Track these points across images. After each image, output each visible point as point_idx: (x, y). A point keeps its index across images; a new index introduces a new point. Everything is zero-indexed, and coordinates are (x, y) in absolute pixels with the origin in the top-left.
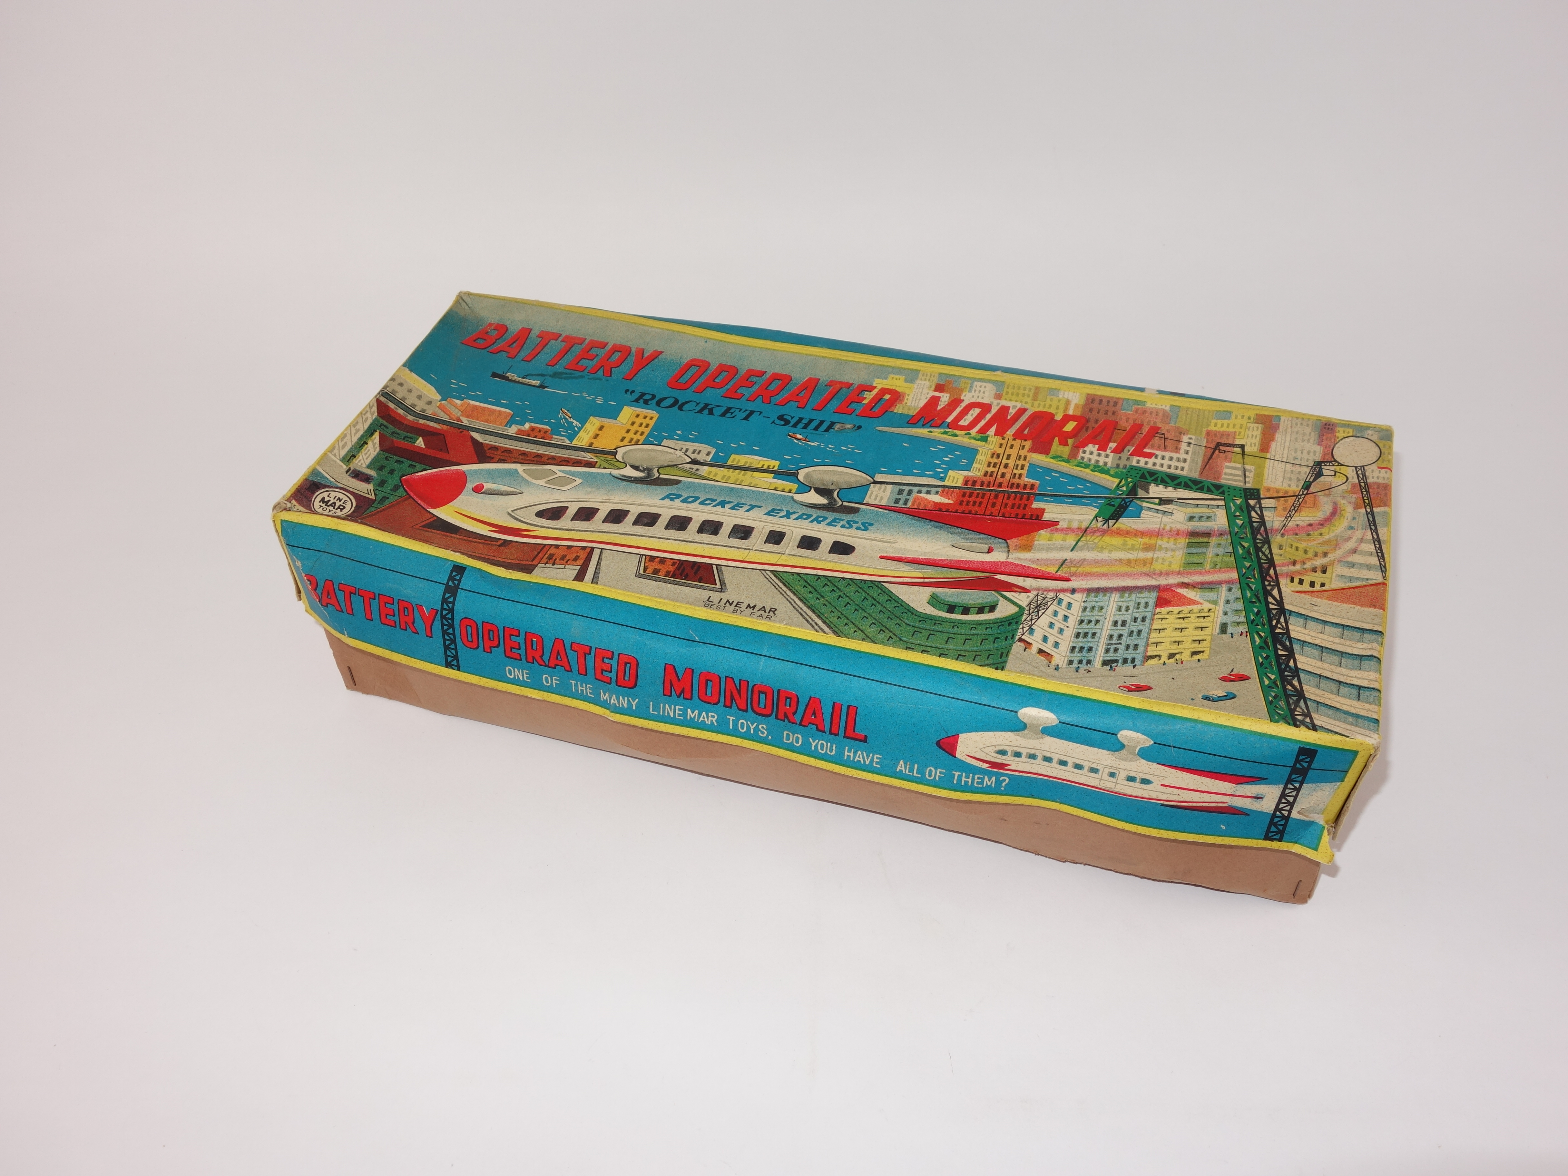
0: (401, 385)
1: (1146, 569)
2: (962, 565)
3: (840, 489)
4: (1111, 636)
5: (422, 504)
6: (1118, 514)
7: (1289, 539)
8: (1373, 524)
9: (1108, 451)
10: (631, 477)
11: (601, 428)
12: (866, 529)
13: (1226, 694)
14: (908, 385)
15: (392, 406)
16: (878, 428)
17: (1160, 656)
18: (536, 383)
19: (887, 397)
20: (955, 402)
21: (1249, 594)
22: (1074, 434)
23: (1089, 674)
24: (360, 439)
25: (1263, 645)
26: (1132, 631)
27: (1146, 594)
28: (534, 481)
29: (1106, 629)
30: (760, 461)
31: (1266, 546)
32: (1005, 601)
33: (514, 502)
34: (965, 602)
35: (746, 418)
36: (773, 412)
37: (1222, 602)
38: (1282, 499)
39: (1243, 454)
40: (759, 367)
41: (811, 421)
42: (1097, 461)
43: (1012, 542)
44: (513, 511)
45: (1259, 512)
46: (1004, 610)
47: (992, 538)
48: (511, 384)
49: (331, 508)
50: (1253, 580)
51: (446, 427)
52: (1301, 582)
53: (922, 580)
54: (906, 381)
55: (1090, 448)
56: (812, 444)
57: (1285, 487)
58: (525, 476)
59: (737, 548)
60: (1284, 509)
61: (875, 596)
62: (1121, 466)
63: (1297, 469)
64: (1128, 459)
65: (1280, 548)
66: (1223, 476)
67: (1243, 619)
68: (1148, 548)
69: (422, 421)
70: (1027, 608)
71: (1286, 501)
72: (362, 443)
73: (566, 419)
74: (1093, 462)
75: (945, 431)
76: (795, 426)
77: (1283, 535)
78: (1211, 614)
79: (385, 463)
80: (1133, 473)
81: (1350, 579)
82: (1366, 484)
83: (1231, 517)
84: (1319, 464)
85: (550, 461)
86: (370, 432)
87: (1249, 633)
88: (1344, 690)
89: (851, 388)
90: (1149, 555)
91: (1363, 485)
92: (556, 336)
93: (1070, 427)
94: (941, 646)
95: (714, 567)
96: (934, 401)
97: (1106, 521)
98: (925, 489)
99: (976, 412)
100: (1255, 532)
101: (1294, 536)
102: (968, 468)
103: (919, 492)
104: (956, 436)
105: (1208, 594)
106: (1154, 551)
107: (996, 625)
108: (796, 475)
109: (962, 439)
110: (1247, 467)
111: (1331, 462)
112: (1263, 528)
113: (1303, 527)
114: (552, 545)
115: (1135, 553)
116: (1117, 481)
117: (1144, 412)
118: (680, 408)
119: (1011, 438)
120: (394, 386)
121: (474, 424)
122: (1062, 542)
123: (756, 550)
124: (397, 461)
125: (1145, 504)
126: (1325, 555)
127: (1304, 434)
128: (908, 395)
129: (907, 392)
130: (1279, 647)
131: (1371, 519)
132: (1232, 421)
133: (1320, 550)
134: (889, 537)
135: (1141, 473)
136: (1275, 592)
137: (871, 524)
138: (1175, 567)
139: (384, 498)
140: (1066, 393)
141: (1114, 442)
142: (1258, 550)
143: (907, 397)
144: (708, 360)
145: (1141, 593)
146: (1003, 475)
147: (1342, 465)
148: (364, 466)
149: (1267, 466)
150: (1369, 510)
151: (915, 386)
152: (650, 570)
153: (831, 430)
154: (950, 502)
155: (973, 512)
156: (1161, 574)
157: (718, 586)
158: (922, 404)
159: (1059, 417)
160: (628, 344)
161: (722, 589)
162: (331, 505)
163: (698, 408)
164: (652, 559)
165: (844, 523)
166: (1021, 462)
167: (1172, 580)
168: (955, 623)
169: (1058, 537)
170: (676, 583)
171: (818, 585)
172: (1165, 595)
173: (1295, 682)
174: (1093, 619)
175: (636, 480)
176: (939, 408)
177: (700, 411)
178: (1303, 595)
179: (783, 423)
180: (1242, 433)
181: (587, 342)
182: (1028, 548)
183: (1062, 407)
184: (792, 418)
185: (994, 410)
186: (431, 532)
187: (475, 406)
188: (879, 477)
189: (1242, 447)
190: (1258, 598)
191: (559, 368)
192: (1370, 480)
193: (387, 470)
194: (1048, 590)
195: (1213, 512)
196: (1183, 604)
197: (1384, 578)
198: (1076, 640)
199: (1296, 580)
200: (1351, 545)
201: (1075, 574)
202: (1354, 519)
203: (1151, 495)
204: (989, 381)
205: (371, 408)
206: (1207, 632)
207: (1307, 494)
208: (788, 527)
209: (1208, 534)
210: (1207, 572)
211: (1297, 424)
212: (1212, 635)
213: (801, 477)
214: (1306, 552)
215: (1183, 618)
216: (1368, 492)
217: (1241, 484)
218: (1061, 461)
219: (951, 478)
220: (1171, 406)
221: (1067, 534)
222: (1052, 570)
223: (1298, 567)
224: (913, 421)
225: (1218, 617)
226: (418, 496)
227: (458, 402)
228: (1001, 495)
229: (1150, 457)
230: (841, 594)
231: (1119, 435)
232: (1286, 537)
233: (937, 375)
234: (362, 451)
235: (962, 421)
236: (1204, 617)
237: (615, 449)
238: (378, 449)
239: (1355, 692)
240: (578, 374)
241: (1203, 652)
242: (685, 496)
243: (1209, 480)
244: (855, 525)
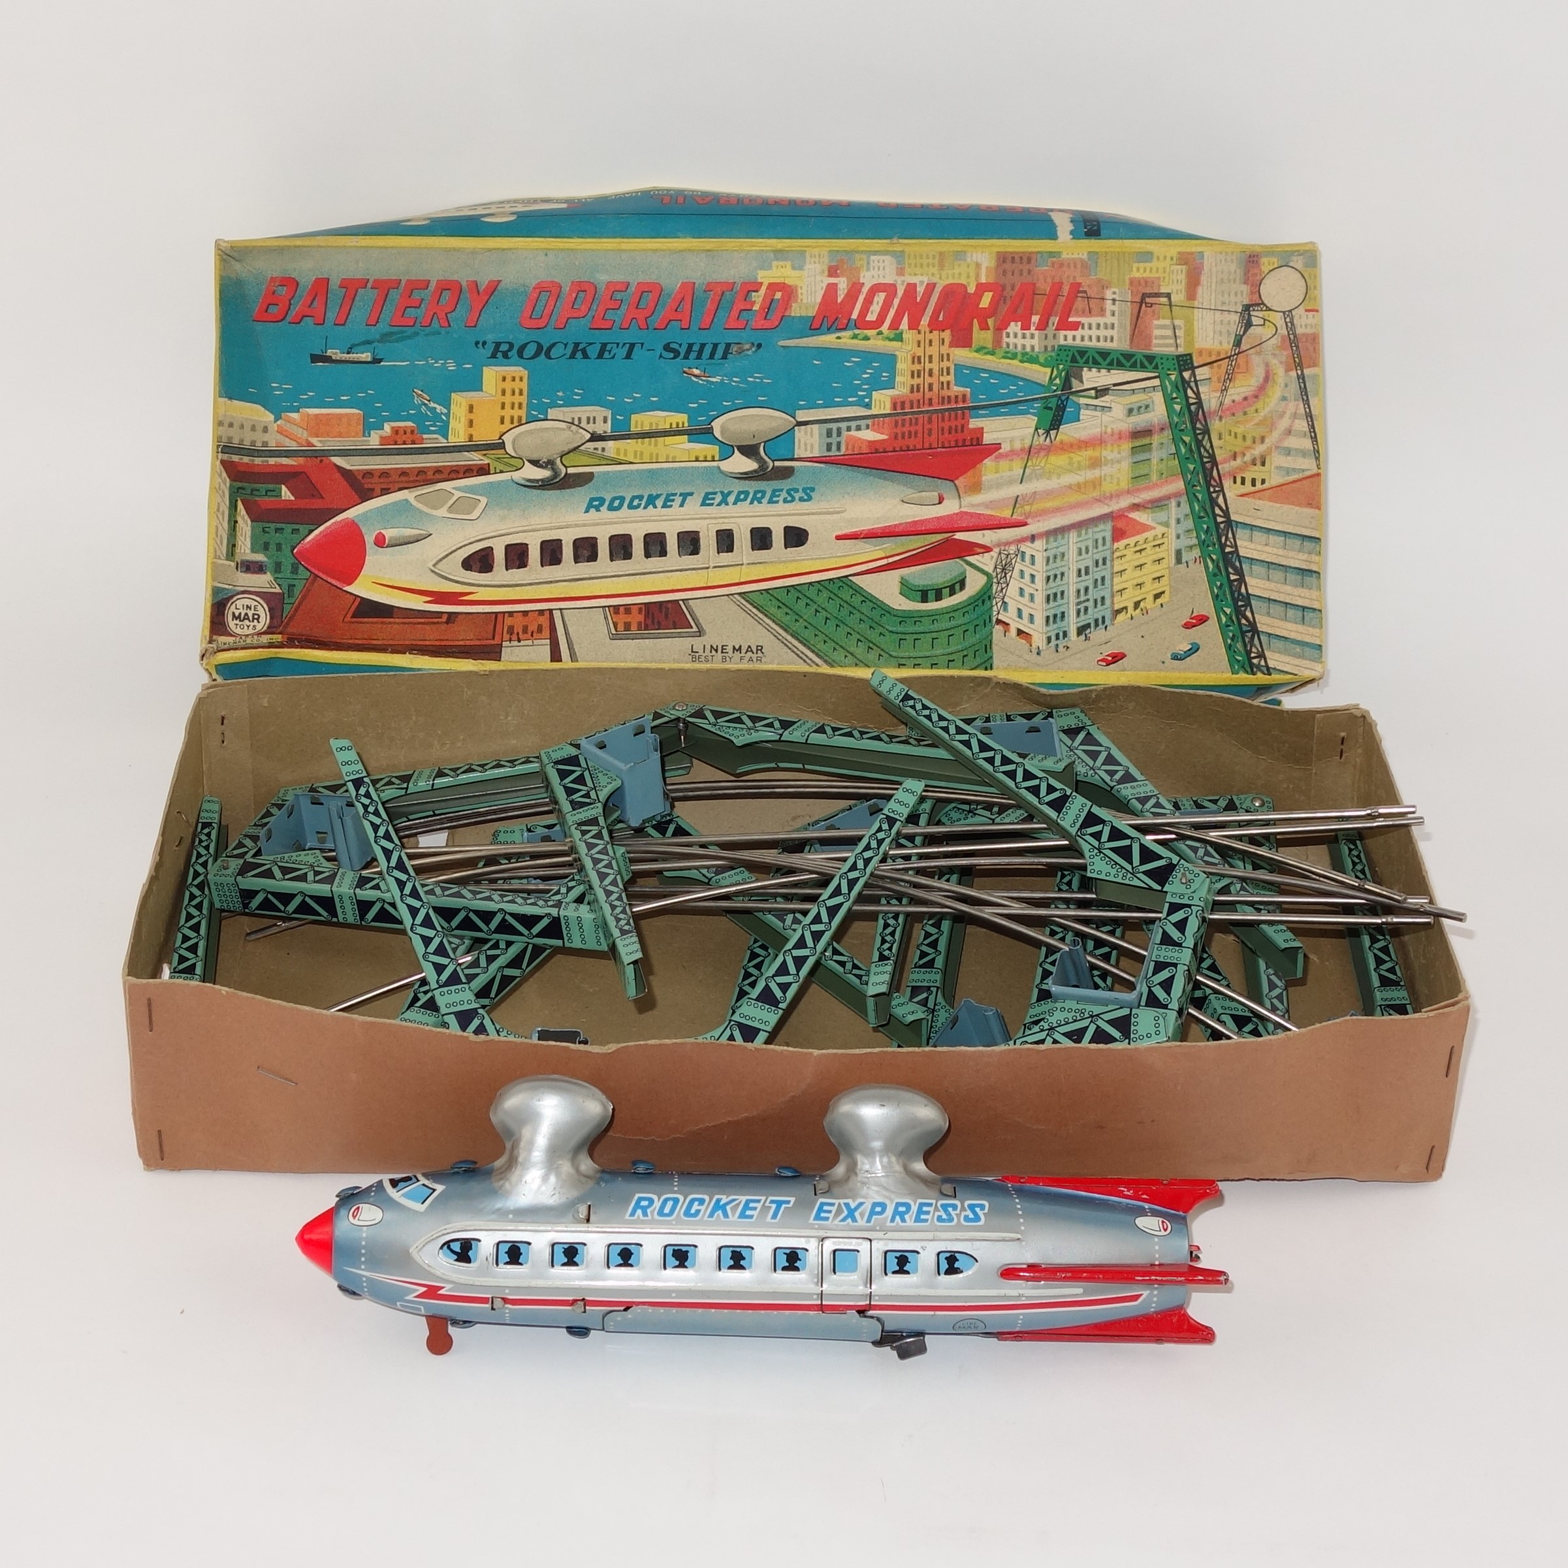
0: (231, 425)
1: (1096, 494)
2: (919, 528)
3: (765, 442)
4: (1079, 591)
5: (334, 582)
6: (1056, 421)
7: (1228, 421)
8: (1304, 393)
9: (1033, 328)
10: (537, 481)
11: (471, 409)
12: (810, 499)
13: (1190, 647)
14: (796, 273)
15: (235, 458)
16: (782, 343)
17: (1126, 608)
18: (367, 356)
19: (778, 295)
20: (855, 289)
21: (1197, 508)
22: (993, 310)
23: (1070, 652)
24: (229, 521)
25: (1216, 571)
26: (1096, 580)
27: (1101, 527)
28: (434, 512)
29: (1072, 584)
30: (665, 417)
31: (1207, 437)
32: (972, 570)
33: (429, 551)
34: (934, 581)
35: (628, 356)
36: (656, 341)
37: (1173, 522)
38: (1215, 364)
39: (1170, 305)
40: (620, 277)
41: (703, 346)
42: (1024, 346)
43: (960, 482)
44: (434, 565)
45: (1195, 389)
46: (975, 583)
47: (940, 481)
48: (340, 366)
49: (247, 622)
50: (1198, 488)
51: (301, 460)
52: (1243, 483)
53: (886, 561)
54: (794, 268)
55: (1014, 328)
56: (714, 380)
57: (1216, 346)
58: (420, 506)
59: (694, 569)
60: (1219, 380)
61: (848, 598)
62: (1049, 349)
63: (1227, 317)
64: (1054, 336)
65: (1220, 438)
66: (1155, 341)
67: (1195, 541)
68: (1095, 463)
69: (272, 461)
70: (994, 574)
71: (1219, 367)
72: (233, 524)
73: (425, 404)
74: (1019, 348)
75: (854, 334)
76: (686, 357)
77: (1221, 418)
78: (1165, 540)
79: (266, 538)
80: (1063, 354)
81: (1288, 471)
82: (1295, 336)
83: (1169, 401)
84: (1247, 308)
85: (438, 476)
86: (233, 507)
87: (1204, 557)
88: (1291, 612)
89: (735, 290)
90: (1096, 473)
91: (1292, 337)
92: (364, 283)
93: (986, 301)
94: (928, 654)
95: (681, 603)
96: (831, 289)
97: (1048, 432)
98: (853, 424)
99: (880, 298)
100: (1194, 419)
101: (1232, 418)
102: (891, 385)
103: (849, 429)
104: (867, 338)
105: (1159, 514)
106: (1101, 466)
107: (971, 607)
108: (710, 431)
109: (876, 343)
110: (1177, 322)
111: (1258, 305)
112: (1200, 411)
113: (1240, 403)
114: (504, 613)
115: (1082, 473)
116: (1048, 370)
117: (1061, 265)
118: (548, 356)
119: (928, 330)
120: (224, 431)
121: (329, 443)
122: (1009, 473)
123: (715, 567)
124: (277, 530)
125: (1082, 401)
126: (1263, 439)
127: (1229, 272)
128: (801, 288)
129: (798, 283)
130: (1231, 570)
131: (1302, 385)
132: (1154, 264)
133: (1257, 434)
134: (835, 505)
135: (1070, 354)
136: (1221, 500)
137: (813, 489)
138: (1124, 485)
139: (291, 587)
140: (974, 255)
141: (1036, 314)
142: (1199, 444)
143: (800, 291)
144: (557, 280)
145: (1096, 526)
146: (931, 386)
147: (1270, 310)
148: (248, 551)
149: (1196, 318)
150: (1299, 372)
151: (805, 273)
152: (621, 627)
153: (729, 356)
154: (885, 437)
155: (911, 448)
156: (1111, 497)
157: (695, 629)
158: (819, 299)
159: (971, 289)
160: (455, 277)
161: (700, 633)
162: (244, 619)
163: (569, 351)
164: (616, 609)
165: (784, 494)
166: (945, 364)
167: (1124, 503)
168: (933, 616)
169: (1004, 464)
170: (652, 636)
171: (790, 599)
172: (1121, 524)
173: (1248, 614)
174: (1058, 573)
175: (544, 485)
176: (839, 300)
177: (573, 356)
178: (1246, 499)
179: (672, 355)
180: (1167, 279)
181: (403, 283)
182: (976, 487)
183: (972, 274)
184: (680, 345)
185: (900, 293)
186: (367, 623)
187: (317, 416)
188: (802, 416)
189: (1168, 296)
190: (1205, 511)
191: (383, 327)
192: (1299, 331)
193: (272, 547)
194: (1008, 543)
195: (1151, 397)
196: (1138, 533)
197: (1318, 467)
198: (1048, 607)
199: (1239, 480)
200: (1284, 423)
201: (1029, 515)
202: (1286, 386)
203: (1086, 386)
204: (886, 253)
205: (220, 475)
206: (1164, 563)
207: (1239, 353)
208: (732, 520)
209: (1147, 432)
210: (1155, 486)
211: (1221, 261)
212: (1169, 568)
213: (717, 433)
214: (1244, 438)
215: (1140, 551)
216: (1297, 347)
217: (1171, 350)
218: (986, 354)
219: (878, 403)
220: (1089, 252)
221: (1012, 460)
222: (1006, 513)
223: (1239, 461)
224: (815, 326)
225: (1172, 544)
226: (323, 573)
227: (295, 415)
228: (934, 416)
229: (1076, 329)
230: (815, 606)
231: (1040, 303)
232: (1224, 420)
233: (826, 253)
234: (238, 534)
235: (869, 314)
236: (1159, 545)
237: (500, 438)
238: (249, 522)
239: (1300, 614)
240: (410, 331)
241: (1163, 592)
242: (608, 498)
243: (1141, 351)
244: (797, 496)
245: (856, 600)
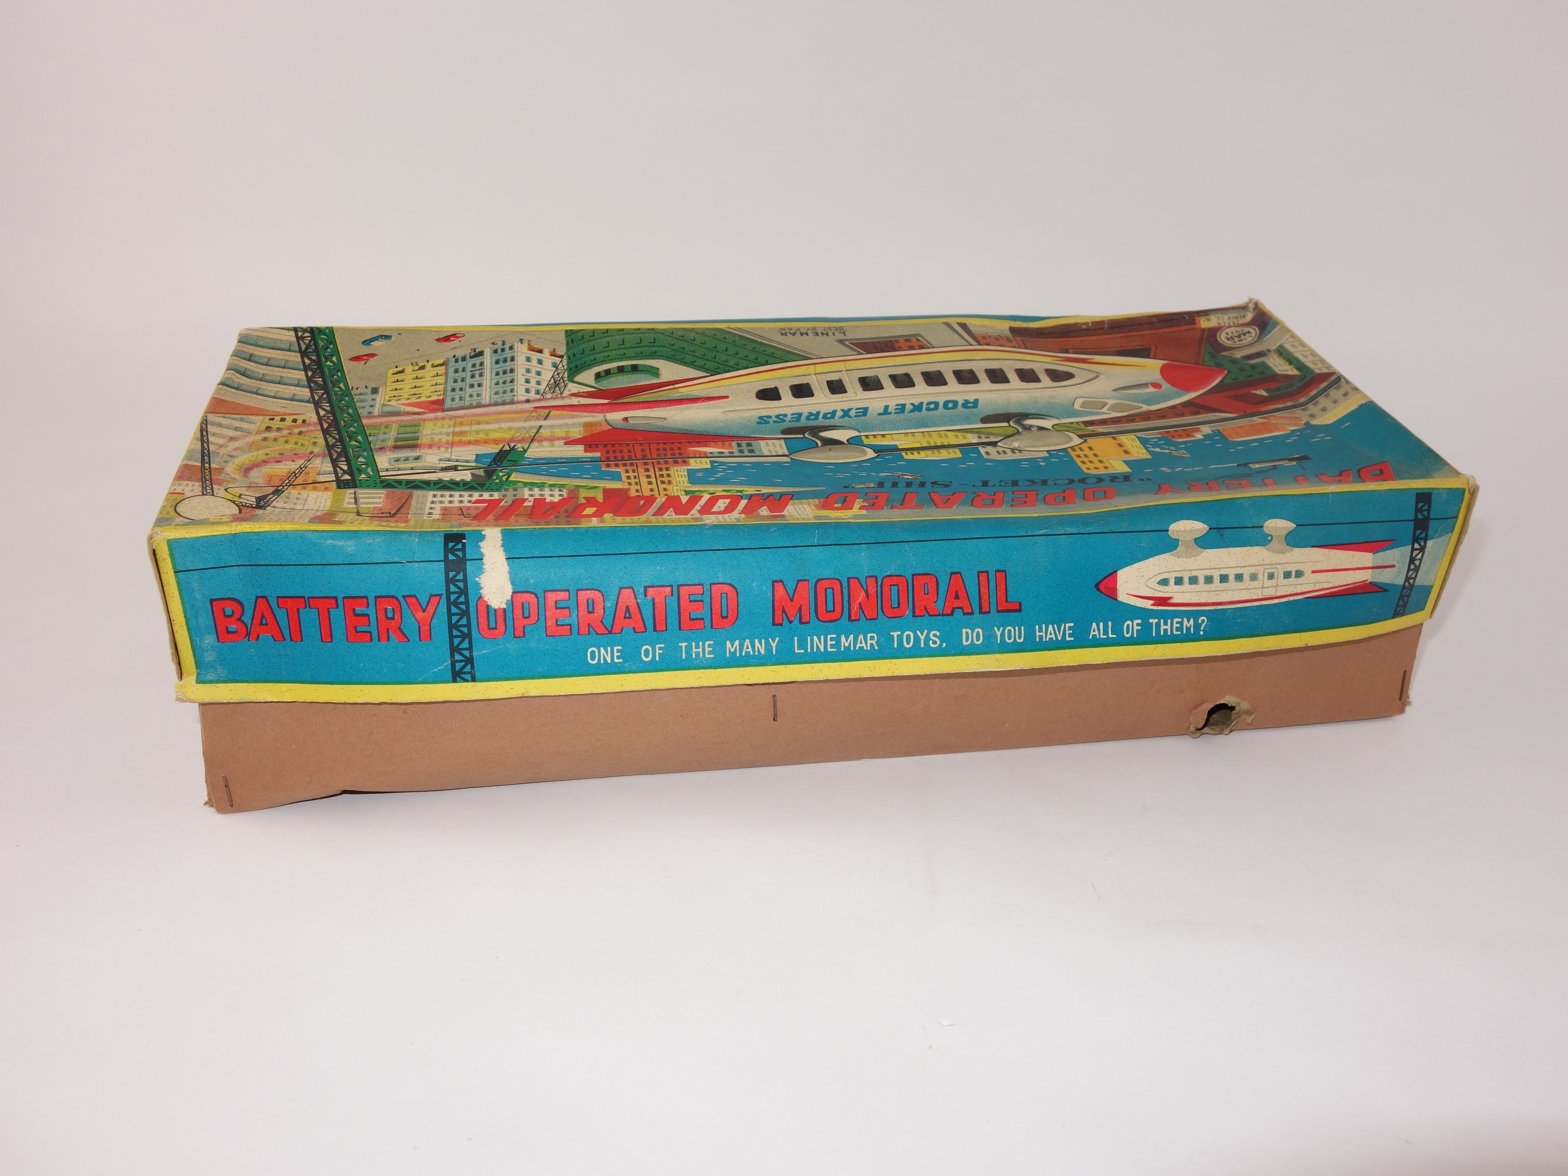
2: (647, 405)
3: (818, 446)
4: (481, 375)
6: (502, 453)
7: (303, 451)
8: (206, 455)
9: (532, 499)
12: (761, 418)
13: (371, 343)
15: (1323, 385)
17: (433, 366)
21: (350, 411)
22: (581, 506)
23: (492, 341)
25: (336, 383)
26: (462, 382)
27: (455, 405)
29: (488, 379)
30: (927, 457)
31: (331, 444)
32: (589, 383)
34: (626, 377)
37: (378, 406)
38: (310, 483)
39: (358, 513)
42: (541, 489)
43: (607, 427)
45: (338, 469)
46: (588, 376)
50: (346, 420)
52: (295, 420)
53: (676, 386)
55: (556, 499)
57: (304, 493)
60: (308, 473)
61: (708, 363)
62: (511, 488)
63: (288, 506)
64: (504, 494)
65: (315, 443)
66: (383, 496)
67: (356, 397)
68: (461, 433)
69: (1289, 404)
70: (567, 382)
71: (306, 480)
72: (1291, 360)
74: (547, 489)
75: (741, 492)
77: (311, 453)
78: (388, 399)
81: (242, 420)
82: (204, 483)
83: (372, 463)
87: (349, 390)
90: (458, 429)
91: (208, 483)
93: (590, 510)
94: (626, 336)
95: (862, 352)
97: (513, 448)
98: (727, 454)
100: (344, 453)
101: (298, 453)
102: (692, 471)
103: (731, 452)
104: (726, 491)
105: (392, 410)
106: (454, 432)
107: (588, 364)
108: (876, 449)
109: (717, 489)
112: (334, 457)
113: (287, 460)
115: (474, 429)
116: (512, 479)
119: (657, 496)
122: (554, 430)
125: (474, 464)
130: (321, 383)
131: (206, 459)
133: (270, 443)
135: (485, 487)
136: (323, 413)
137: (758, 423)
142: (341, 440)
145: (461, 406)
146: (647, 470)
147: (230, 500)
149: (327, 506)
150: (207, 465)
152: (913, 340)
153: (876, 483)
154: (692, 449)
155: (662, 444)
156: (443, 418)
157: (846, 342)
159: (608, 515)
164: (922, 347)
165: (788, 419)
167: (430, 415)
168: (624, 357)
169: (560, 435)
172: (435, 406)
173: (307, 362)
174: (501, 384)
175: (1027, 416)
176: (765, 506)
178: (294, 412)
182: (588, 424)
185: (695, 511)
187: (1272, 432)
188: (785, 459)
190: (341, 410)
192: (198, 485)
194: (553, 398)
195: (392, 465)
196: (416, 402)
197: (205, 418)
199: (299, 422)
200: (235, 445)
201: (532, 411)
202: (226, 463)
203: (468, 470)
206: (391, 389)
207: (279, 486)
209: (396, 448)
210: (394, 422)
212: (386, 386)
214: (286, 443)
215: (415, 394)
216: (203, 479)
217: (361, 491)
218: (586, 486)
219: (704, 463)
221: (551, 437)
222: (556, 412)
223: (296, 431)
225: (381, 396)
229: (477, 498)
232: (308, 451)
234: (1284, 362)
236: (394, 397)
241: (393, 374)
242: (960, 408)
243: (399, 491)
244: (774, 419)
245: (702, 362)
